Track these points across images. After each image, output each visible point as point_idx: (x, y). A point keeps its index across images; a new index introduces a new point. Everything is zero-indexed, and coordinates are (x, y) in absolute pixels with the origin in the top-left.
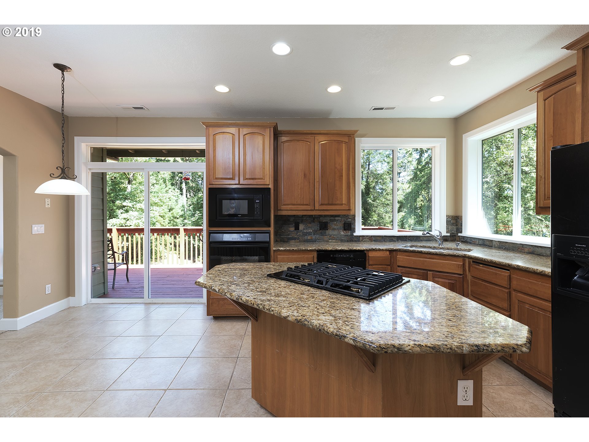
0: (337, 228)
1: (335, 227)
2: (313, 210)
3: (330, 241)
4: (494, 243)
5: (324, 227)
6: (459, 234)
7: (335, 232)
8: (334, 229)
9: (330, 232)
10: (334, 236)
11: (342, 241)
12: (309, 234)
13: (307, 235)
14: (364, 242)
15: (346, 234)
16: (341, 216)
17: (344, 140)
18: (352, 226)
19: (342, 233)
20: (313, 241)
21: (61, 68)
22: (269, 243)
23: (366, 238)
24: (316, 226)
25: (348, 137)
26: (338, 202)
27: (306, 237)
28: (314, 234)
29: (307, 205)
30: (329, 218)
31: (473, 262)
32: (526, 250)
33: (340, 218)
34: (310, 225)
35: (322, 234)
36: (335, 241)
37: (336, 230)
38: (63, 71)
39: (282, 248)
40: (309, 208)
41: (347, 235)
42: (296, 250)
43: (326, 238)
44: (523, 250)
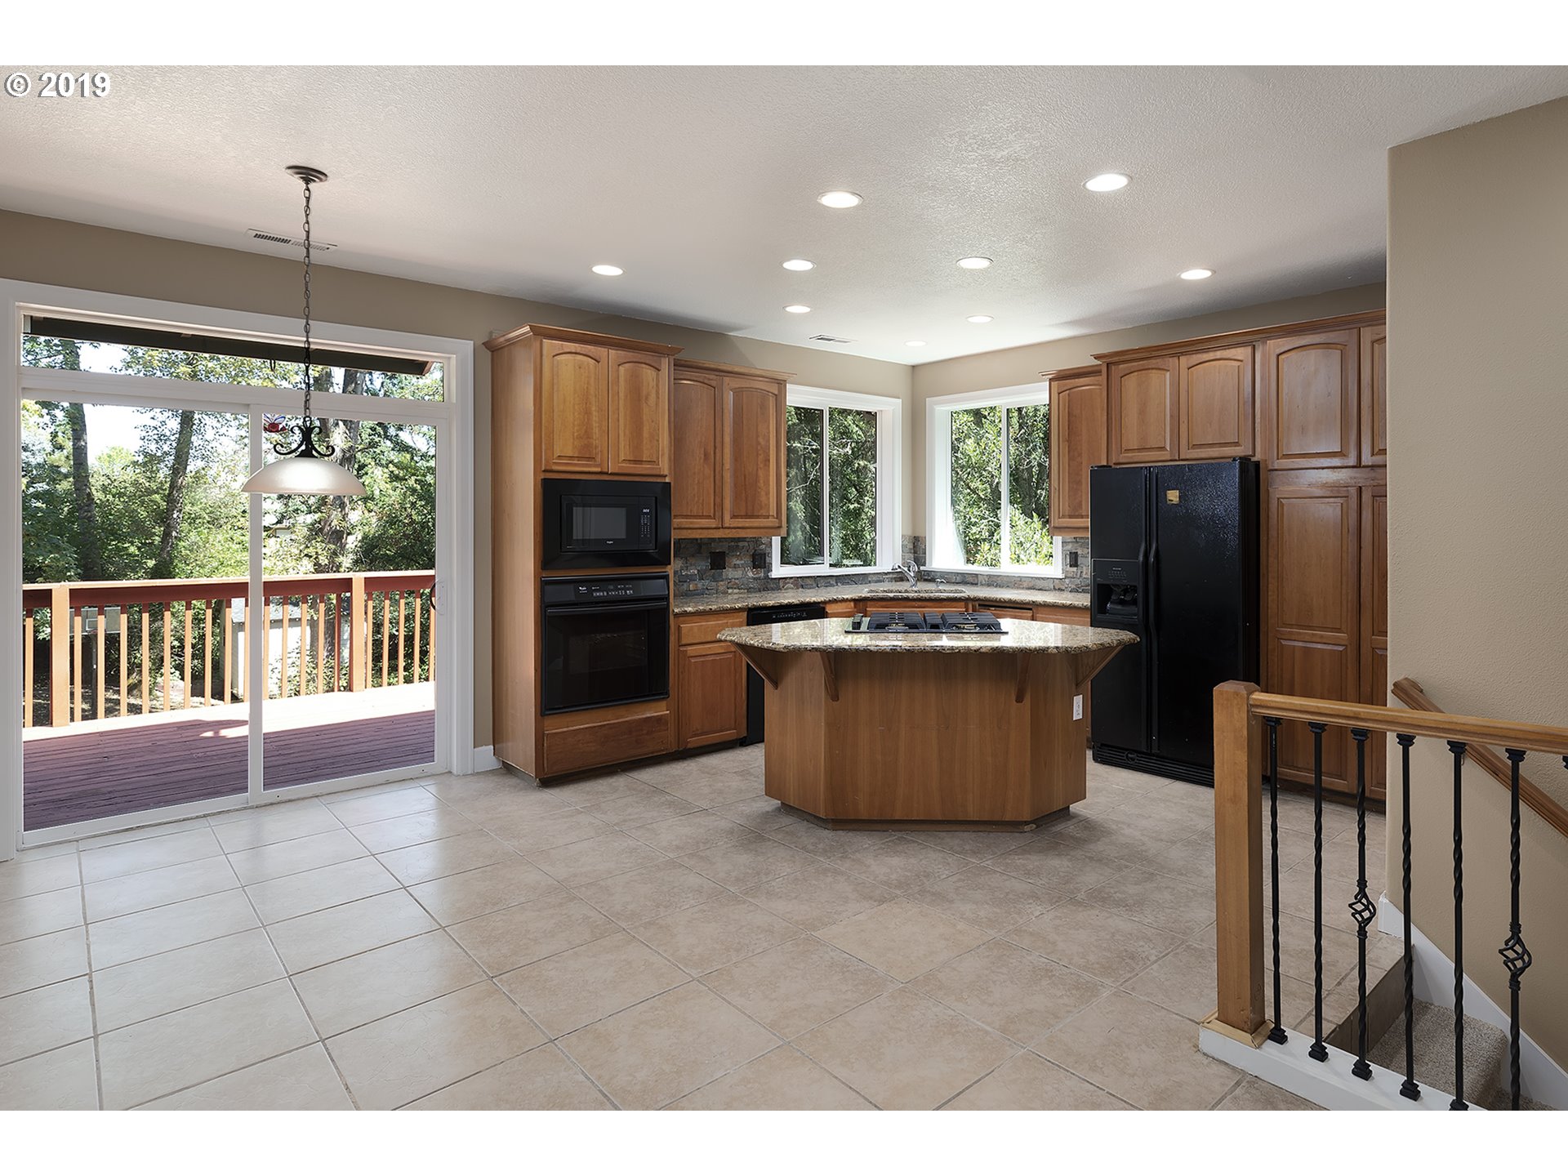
0: (742, 564)
1: (738, 562)
2: (719, 528)
3: (730, 591)
4: (980, 578)
5: (718, 561)
6: (928, 569)
7: (738, 574)
8: (735, 567)
9: (729, 573)
10: (737, 581)
11: (750, 590)
12: (691, 578)
13: (686, 581)
14: (785, 589)
15: (756, 576)
16: (748, 540)
17: (771, 391)
18: (768, 559)
19: (750, 574)
20: (698, 595)
21: (308, 174)
22: (667, 598)
23: (789, 583)
24: (704, 564)
25: (777, 385)
26: (763, 512)
27: (685, 586)
28: (701, 579)
29: (709, 517)
30: (726, 544)
31: (979, 605)
32: (1025, 585)
33: (746, 544)
34: (692, 561)
35: (715, 579)
36: (736, 591)
37: (739, 570)
38: (307, 181)
39: (690, 609)
40: (712, 523)
41: (759, 578)
42: (715, 611)
43: (722, 585)
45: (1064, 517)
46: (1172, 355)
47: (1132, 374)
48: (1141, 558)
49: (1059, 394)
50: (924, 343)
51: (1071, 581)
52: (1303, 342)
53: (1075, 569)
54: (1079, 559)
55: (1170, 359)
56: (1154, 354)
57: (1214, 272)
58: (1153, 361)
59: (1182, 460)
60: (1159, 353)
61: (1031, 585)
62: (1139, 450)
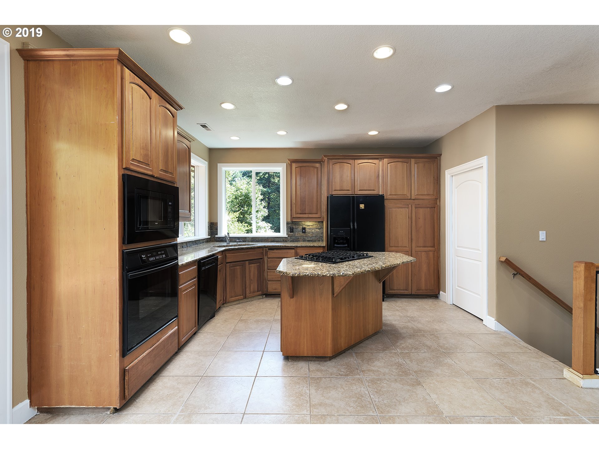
6: (216, 236)
17: (188, 146)
25: (189, 143)
31: (268, 249)
32: (270, 240)
44: (268, 240)
45: (298, 214)
46: (352, 159)
47: (337, 164)
48: (352, 227)
49: (296, 168)
50: (238, 138)
51: (290, 238)
52: (395, 161)
53: (292, 233)
54: (294, 230)
55: (352, 160)
56: (346, 158)
57: (379, 132)
58: (346, 160)
59: (356, 195)
60: (348, 158)
61: (272, 240)
62: (340, 190)
